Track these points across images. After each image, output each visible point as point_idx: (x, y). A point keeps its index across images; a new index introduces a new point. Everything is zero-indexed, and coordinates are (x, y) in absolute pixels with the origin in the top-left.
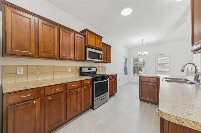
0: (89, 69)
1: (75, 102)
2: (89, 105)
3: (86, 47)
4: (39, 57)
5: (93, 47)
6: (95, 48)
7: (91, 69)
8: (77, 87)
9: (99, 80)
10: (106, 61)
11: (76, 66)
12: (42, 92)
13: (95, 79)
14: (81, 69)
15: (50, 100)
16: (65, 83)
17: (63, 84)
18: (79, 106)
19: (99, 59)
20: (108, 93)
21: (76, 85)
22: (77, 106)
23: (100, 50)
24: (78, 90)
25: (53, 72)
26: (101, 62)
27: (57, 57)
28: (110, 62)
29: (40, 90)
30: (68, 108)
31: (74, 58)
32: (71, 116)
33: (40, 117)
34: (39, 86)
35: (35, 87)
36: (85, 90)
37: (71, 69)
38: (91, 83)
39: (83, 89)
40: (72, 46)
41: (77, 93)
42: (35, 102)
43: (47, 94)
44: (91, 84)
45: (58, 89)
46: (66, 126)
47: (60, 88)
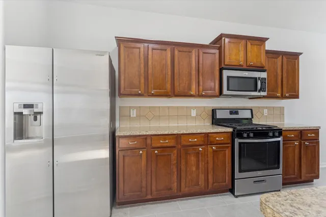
0: (231, 113)
1: (194, 169)
2: (224, 184)
3: (221, 70)
4: (149, 96)
5: (240, 65)
6: (245, 67)
7: (237, 113)
8: (198, 143)
9: (248, 137)
10: (279, 95)
11: (204, 107)
12: (149, 141)
13: (239, 134)
14: (214, 111)
15: (157, 155)
16: (177, 134)
17: (175, 134)
18: (202, 177)
19: (256, 90)
20: (280, 171)
21: (196, 140)
22: (198, 176)
23: (261, 69)
24: (200, 149)
25: (169, 116)
26: (264, 97)
27: (170, 94)
28: (297, 97)
29: (146, 139)
30: (183, 174)
31: (197, 93)
32: (187, 189)
33: (146, 174)
34: (145, 133)
35: (141, 134)
36: (214, 151)
37: (195, 113)
38: (229, 141)
39: (210, 149)
40: (194, 72)
41: (198, 153)
42: (141, 152)
43: (154, 145)
44: (228, 144)
45: (167, 141)
46: (180, 202)
47: (170, 141)
